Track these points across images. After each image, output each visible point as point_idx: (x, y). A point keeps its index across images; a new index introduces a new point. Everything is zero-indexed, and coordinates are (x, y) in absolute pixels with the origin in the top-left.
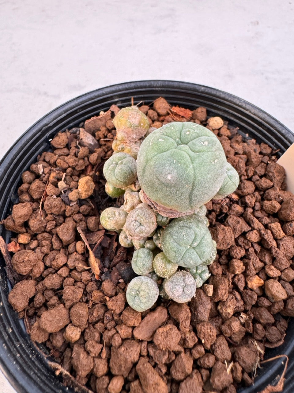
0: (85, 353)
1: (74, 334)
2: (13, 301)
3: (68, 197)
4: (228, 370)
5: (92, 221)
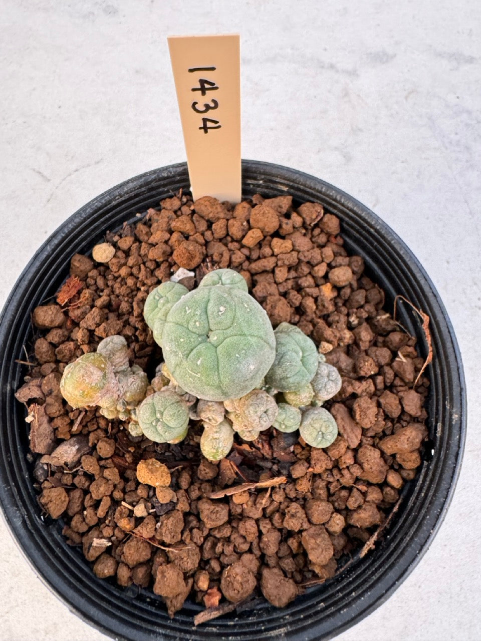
0: (360, 511)
1: (338, 523)
2: (285, 600)
3: (162, 505)
4: (404, 360)
5: (205, 472)
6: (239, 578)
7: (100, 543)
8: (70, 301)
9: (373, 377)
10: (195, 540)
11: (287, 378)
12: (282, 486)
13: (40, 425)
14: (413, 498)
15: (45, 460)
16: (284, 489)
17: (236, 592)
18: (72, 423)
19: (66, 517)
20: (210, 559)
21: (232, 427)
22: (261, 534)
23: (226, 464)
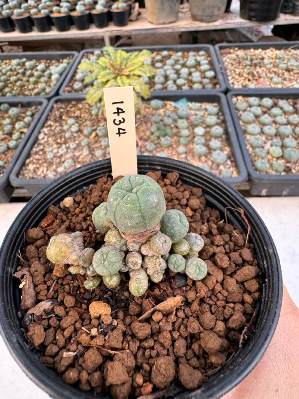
0: (233, 317)
1: (221, 326)
2: (196, 382)
4: (236, 235)
5: (133, 309)
6: (163, 366)
7: (68, 355)
8: (48, 225)
9: (223, 245)
10: (132, 349)
11: (174, 227)
12: (183, 308)
15: (30, 312)
16: (184, 310)
17: (162, 376)
19: (43, 346)
20: (142, 363)
21: (146, 271)
22: (174, 341)
23: (146, 302)
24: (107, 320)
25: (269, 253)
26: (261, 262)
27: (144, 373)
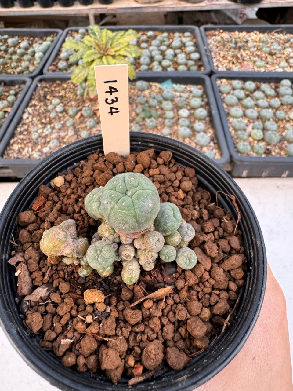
0: (218, 304)
1: (206, 313)
2: (182, 365)
4: (226, 221)
5: (125, 295)
6: (153, 351)
7: (65, 342)
8: (40, 208)
9: (213, 232)
10: (124, 335)
11: (167, 223)
12: (172, 295)
13: (25, 276)
14: (245, 294)
15: (27, 298)
16: (173, 297)
17: (152, 360)
18: (43, 275)
19: (42, 332)
20: (134, 346)
21: (138, 262)
22: (163, 326)
23: (137, 288)
24: (101, 307)
25: (257, 245)
26: (248, 250)
27: (135, 355)
